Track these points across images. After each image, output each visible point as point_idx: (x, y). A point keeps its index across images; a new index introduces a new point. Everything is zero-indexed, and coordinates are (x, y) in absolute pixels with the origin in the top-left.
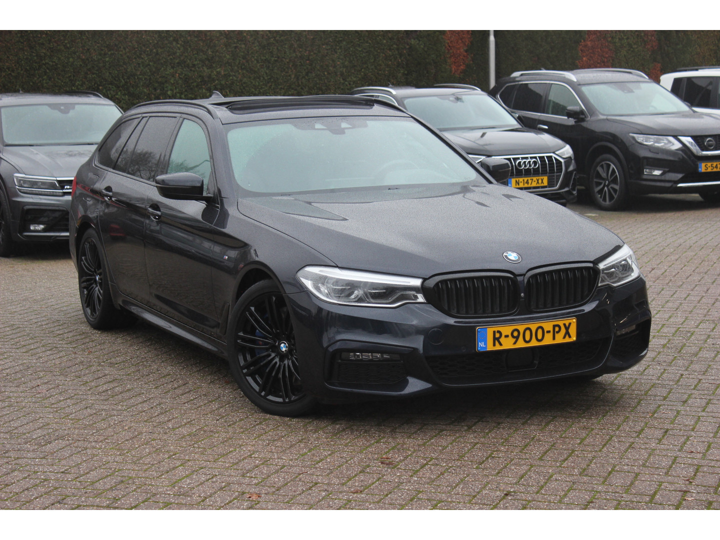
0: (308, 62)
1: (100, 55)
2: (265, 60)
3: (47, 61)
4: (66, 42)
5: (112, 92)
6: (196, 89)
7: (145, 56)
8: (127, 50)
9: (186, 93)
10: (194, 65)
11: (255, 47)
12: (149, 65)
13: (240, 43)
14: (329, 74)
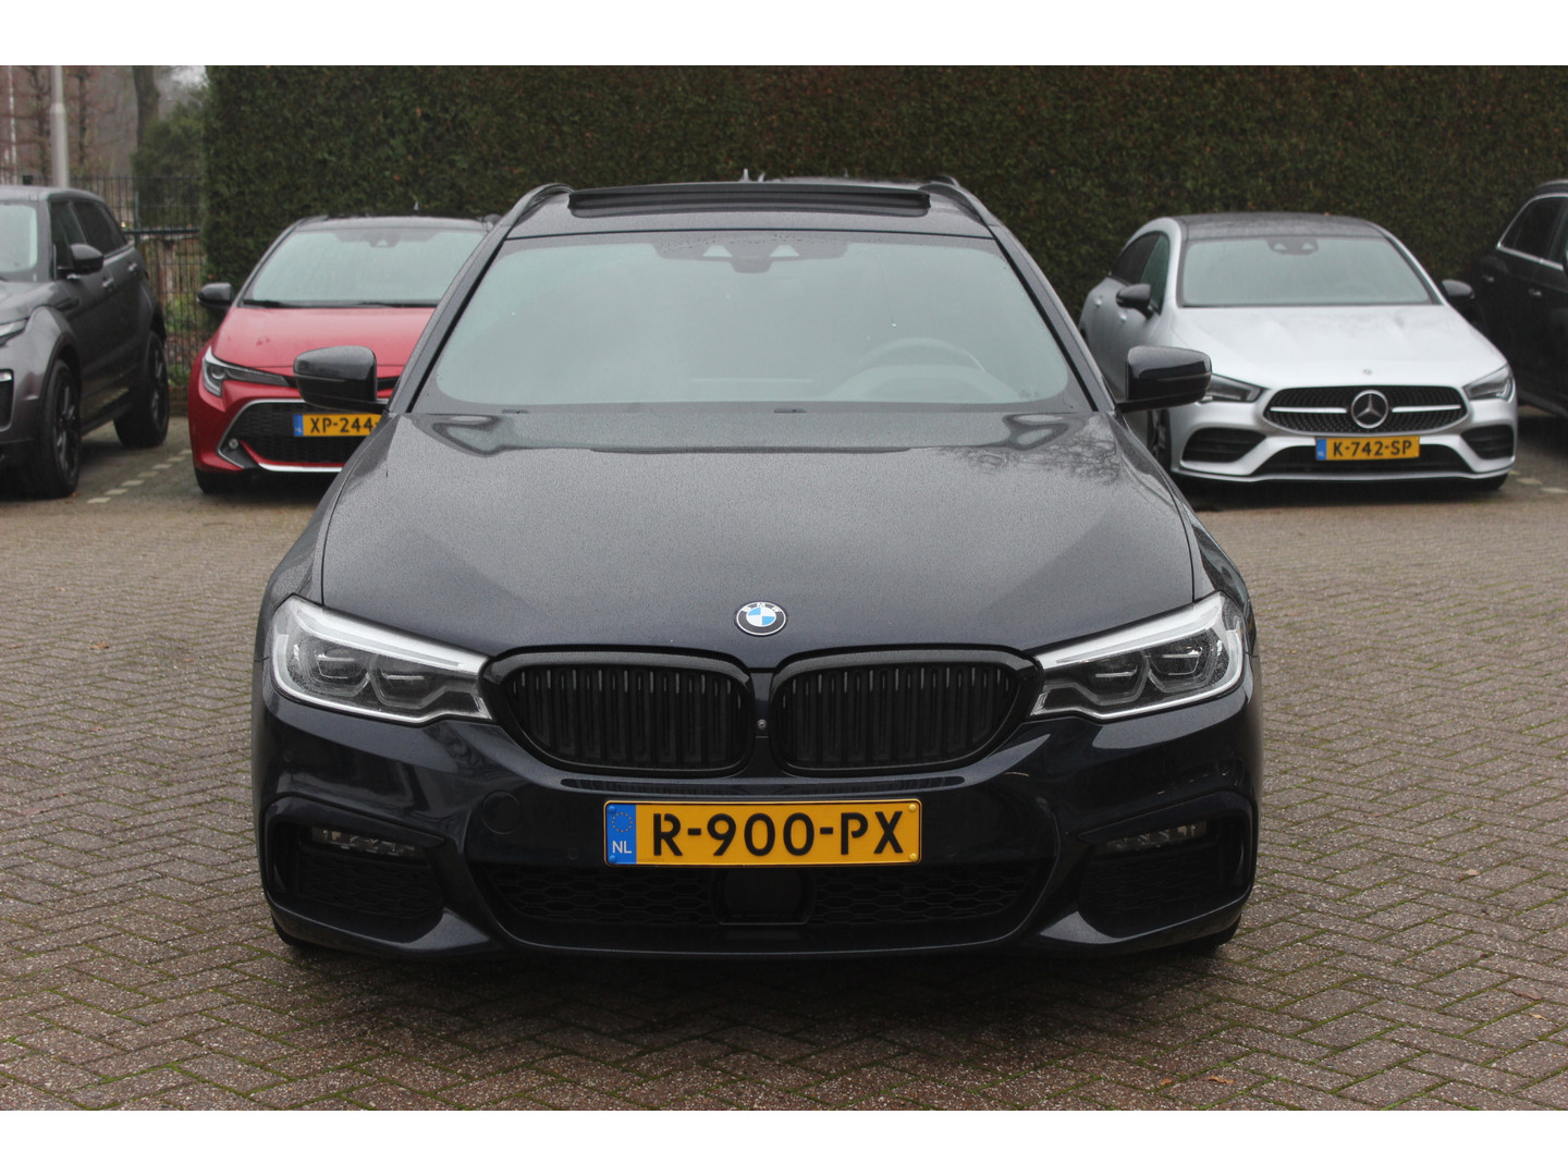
0: (1488, 127)
1: (1056, 107)
2: (1395, 122)
3: (952, 119)
4: (991, 82)
5: (1074, 180)
6: (1245, 178)
7: (1146, 112)
8: (1110, 99)
9: (1223, 186)
10: (1243, 131)
11: (1375, 95)
12: (1151, 128)
13: (1342, 87)
14: (1532, 151)
